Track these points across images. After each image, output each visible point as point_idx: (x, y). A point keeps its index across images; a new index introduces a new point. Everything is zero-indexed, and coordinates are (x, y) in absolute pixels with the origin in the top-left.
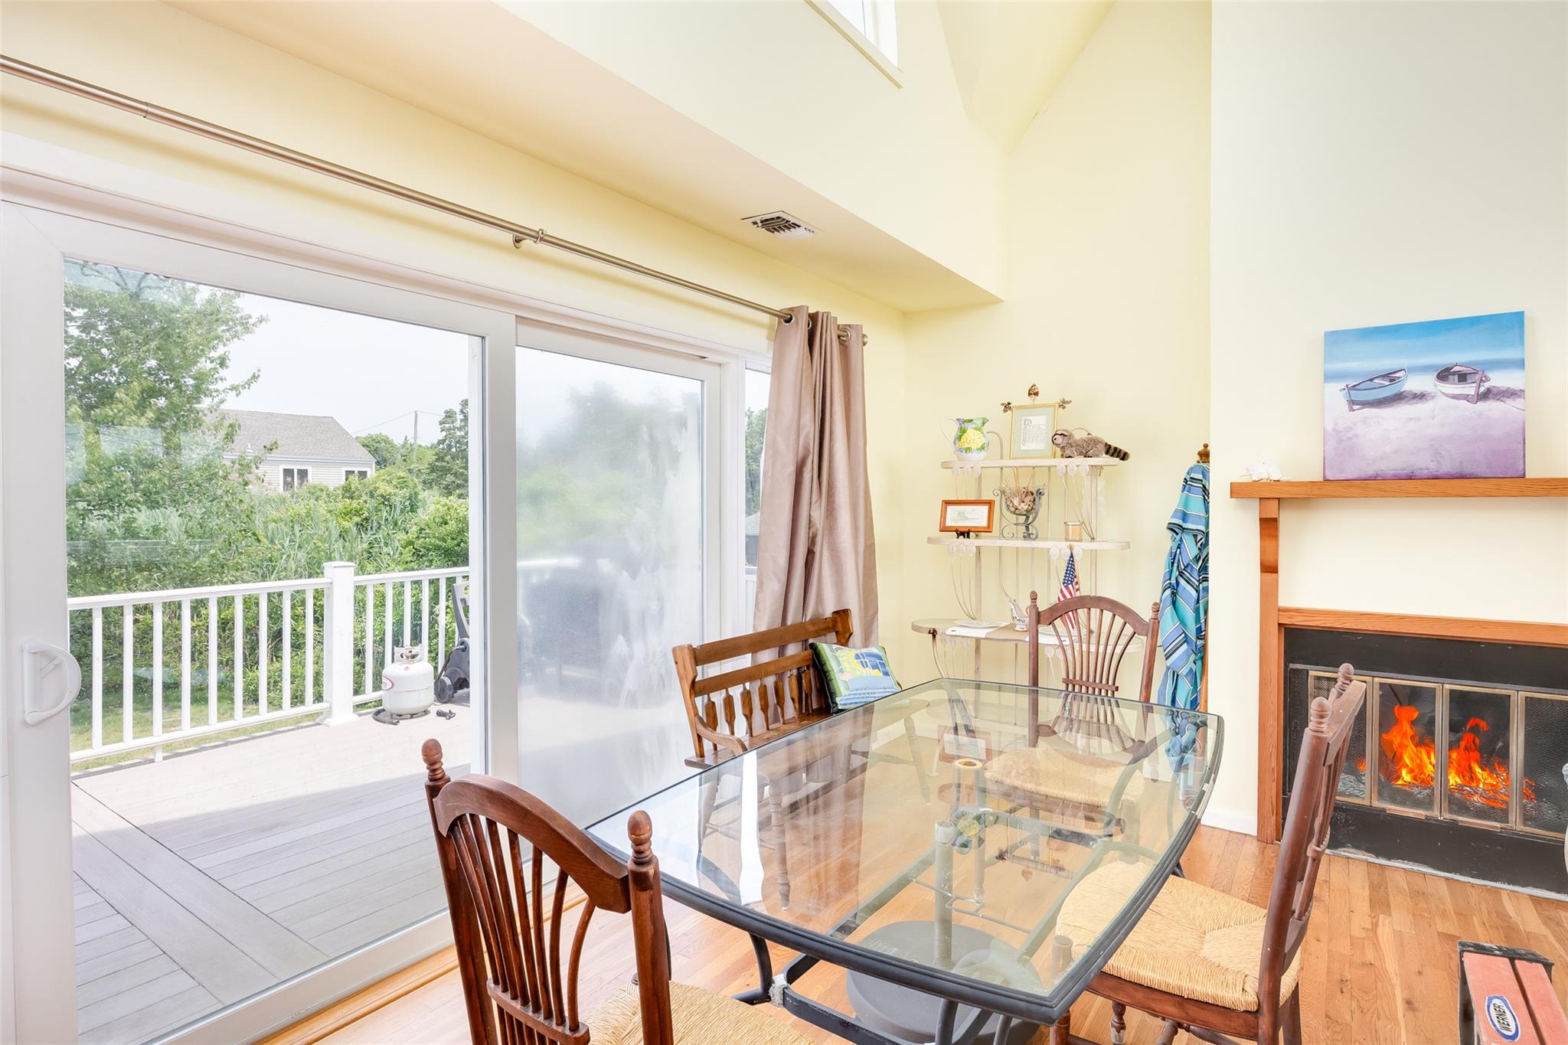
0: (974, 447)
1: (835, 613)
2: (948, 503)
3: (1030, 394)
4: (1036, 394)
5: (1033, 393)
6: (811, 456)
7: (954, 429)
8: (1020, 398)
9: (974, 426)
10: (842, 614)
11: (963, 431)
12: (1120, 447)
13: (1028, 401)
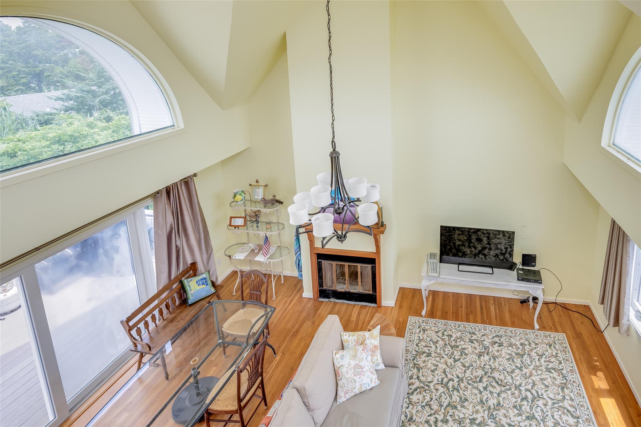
0: (239, 201)
1: (191, 264)
2: (231, 218)
3: (256, 182)
4: (258, 182)
5: (257, 182)
6: (174, 230)
7: (233, 196)
8: (254, 183)
9: (238, 194)
10: (194, 264)
11: (235, 196)
12: (281, 200)
13: (255, 184)
